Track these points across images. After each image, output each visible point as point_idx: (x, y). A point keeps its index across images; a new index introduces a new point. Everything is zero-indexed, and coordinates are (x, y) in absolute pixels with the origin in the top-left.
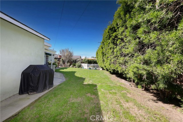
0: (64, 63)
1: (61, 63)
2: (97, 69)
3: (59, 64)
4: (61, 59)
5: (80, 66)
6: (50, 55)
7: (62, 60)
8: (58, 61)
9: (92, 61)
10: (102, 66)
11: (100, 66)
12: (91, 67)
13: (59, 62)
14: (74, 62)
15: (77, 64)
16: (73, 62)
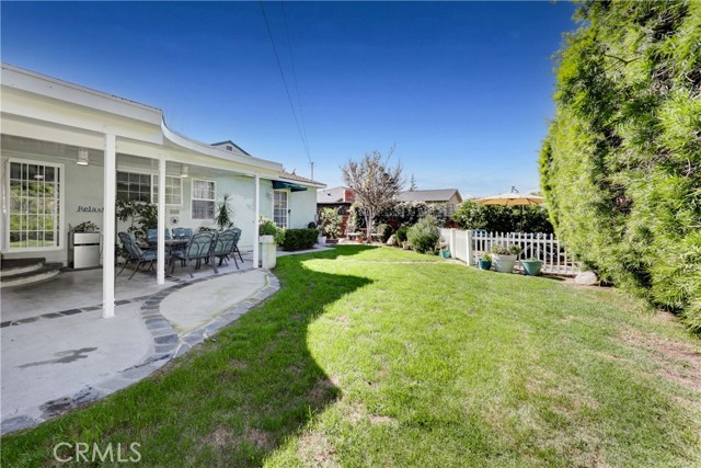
0: (361, 223)
1: (352, 223)
2: (547, 268)
3: (343, 226)
4: (352, 208)
5: (429, 245)
6: (293, 190)
7: (357, 209)
8: (340, 217)
9: (516, 212)
10: (590, 256)
11: (570, 252)
12: (494, 257)
13: (345, 219)
14: (406, 219)
15: (415, 232)
16: (402, 220)
